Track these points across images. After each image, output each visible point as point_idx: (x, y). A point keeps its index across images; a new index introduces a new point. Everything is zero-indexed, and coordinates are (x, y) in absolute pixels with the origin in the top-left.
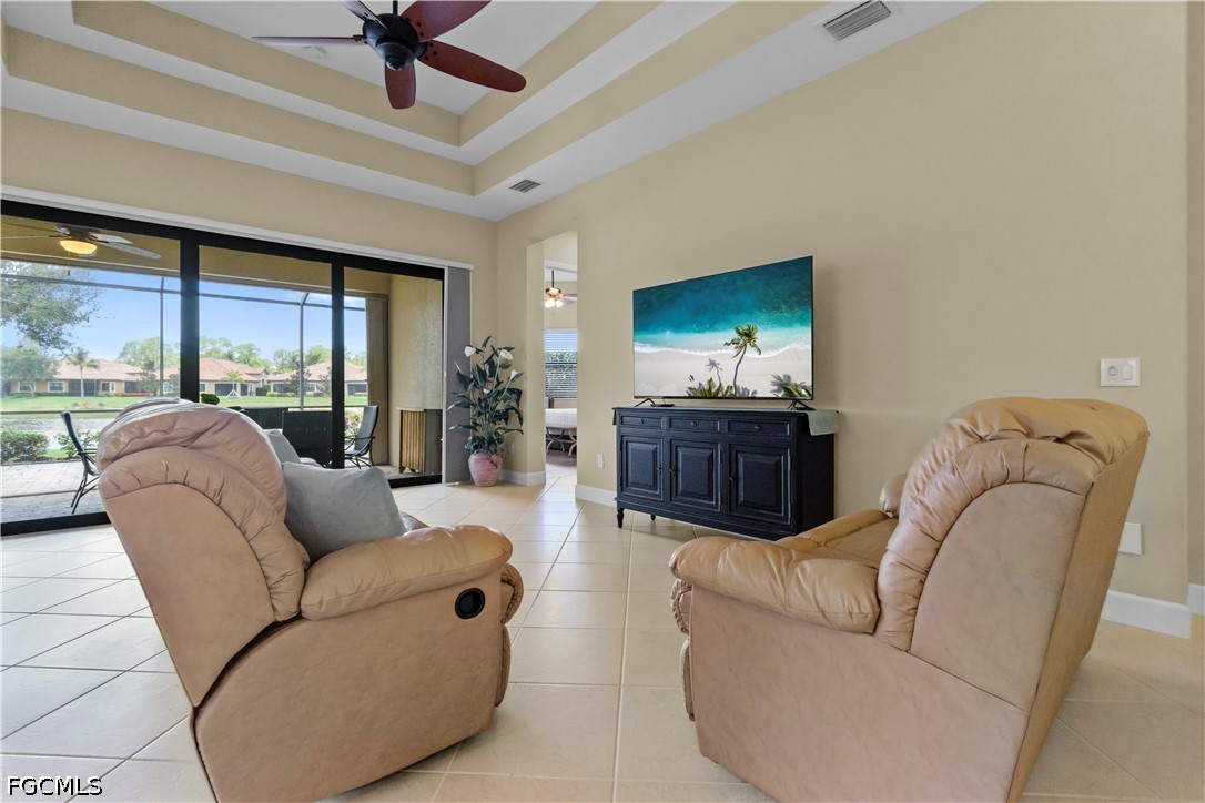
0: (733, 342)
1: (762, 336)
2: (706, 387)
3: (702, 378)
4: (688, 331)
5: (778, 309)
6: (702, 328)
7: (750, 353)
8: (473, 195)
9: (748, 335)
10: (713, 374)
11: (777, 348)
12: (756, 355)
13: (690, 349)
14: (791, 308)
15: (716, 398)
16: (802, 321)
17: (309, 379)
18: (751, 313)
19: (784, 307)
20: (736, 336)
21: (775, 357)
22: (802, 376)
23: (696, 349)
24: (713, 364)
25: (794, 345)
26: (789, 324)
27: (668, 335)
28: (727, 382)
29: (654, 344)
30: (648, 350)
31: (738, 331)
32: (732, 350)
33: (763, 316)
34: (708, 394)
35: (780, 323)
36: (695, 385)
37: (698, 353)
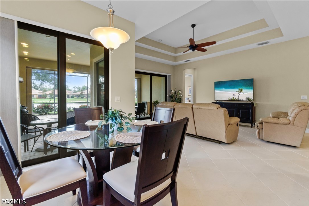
0: (238, 91)
1: (244, 90)
2: (232, 99)
3: (231, 97)
4: (228, 89)
5: (247, 86)
6: (231, 88)
7: (241, 93)
8: (175, 62)
9: (241, 90)
10: (234, 96)
11: (247, 93)
12: (243, 93)
13: (229, 92)
14: (249, 86)
15: (234, 101)
16: (251, 89)
17: (84, 94)
18: (242, 87)
19: (248, 86)
20: (239, 90)
21: (246, 94)
22: (251, 97)
23: (230, 92)
24: (234, 95)
25: (250, 92)
26: (249, 89)
27: (224, 89)
28: (237, 98)
29: (220, 90)
30: (219, 91)
31: (239, 89)
32: (238, 92)
33: (244, 87)
34: (233, 100)
35: (247, 89)
36: (230, 98)
37: (231, 93)
